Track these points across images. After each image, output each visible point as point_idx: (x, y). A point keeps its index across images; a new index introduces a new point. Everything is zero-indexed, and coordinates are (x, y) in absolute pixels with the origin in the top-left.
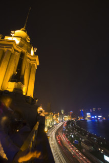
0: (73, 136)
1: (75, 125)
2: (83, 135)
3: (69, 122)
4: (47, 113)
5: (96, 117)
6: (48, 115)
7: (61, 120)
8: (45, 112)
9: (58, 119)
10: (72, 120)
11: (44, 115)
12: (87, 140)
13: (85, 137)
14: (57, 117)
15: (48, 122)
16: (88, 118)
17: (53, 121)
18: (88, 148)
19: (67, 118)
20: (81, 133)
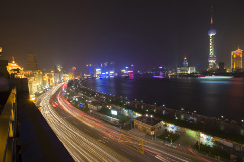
0: (77, 100)
1: (79, 86)
2: (91, 96)
3: (70, 83)
4: (29, 73)
5: (107, 73)
6: (32, 75)
7: (58, 80)
8: (25, 70)
9: (53, 80)
10: (76, 80)
11: (23, 77)
12: (95, 100)
13: (92, 97)
14: (50, 76)
15: (35, 86)
16: (97, 75)
17: (44, 83)
18: (95, 108)
19: (68, 78)
20: (88, 94)
